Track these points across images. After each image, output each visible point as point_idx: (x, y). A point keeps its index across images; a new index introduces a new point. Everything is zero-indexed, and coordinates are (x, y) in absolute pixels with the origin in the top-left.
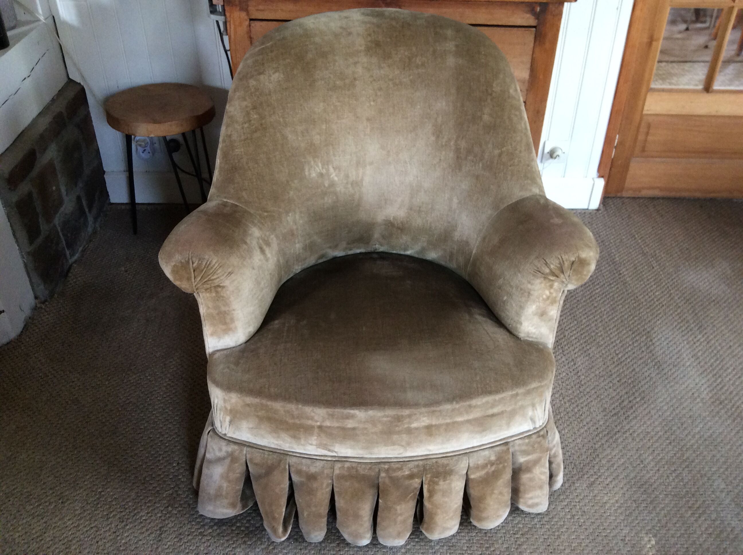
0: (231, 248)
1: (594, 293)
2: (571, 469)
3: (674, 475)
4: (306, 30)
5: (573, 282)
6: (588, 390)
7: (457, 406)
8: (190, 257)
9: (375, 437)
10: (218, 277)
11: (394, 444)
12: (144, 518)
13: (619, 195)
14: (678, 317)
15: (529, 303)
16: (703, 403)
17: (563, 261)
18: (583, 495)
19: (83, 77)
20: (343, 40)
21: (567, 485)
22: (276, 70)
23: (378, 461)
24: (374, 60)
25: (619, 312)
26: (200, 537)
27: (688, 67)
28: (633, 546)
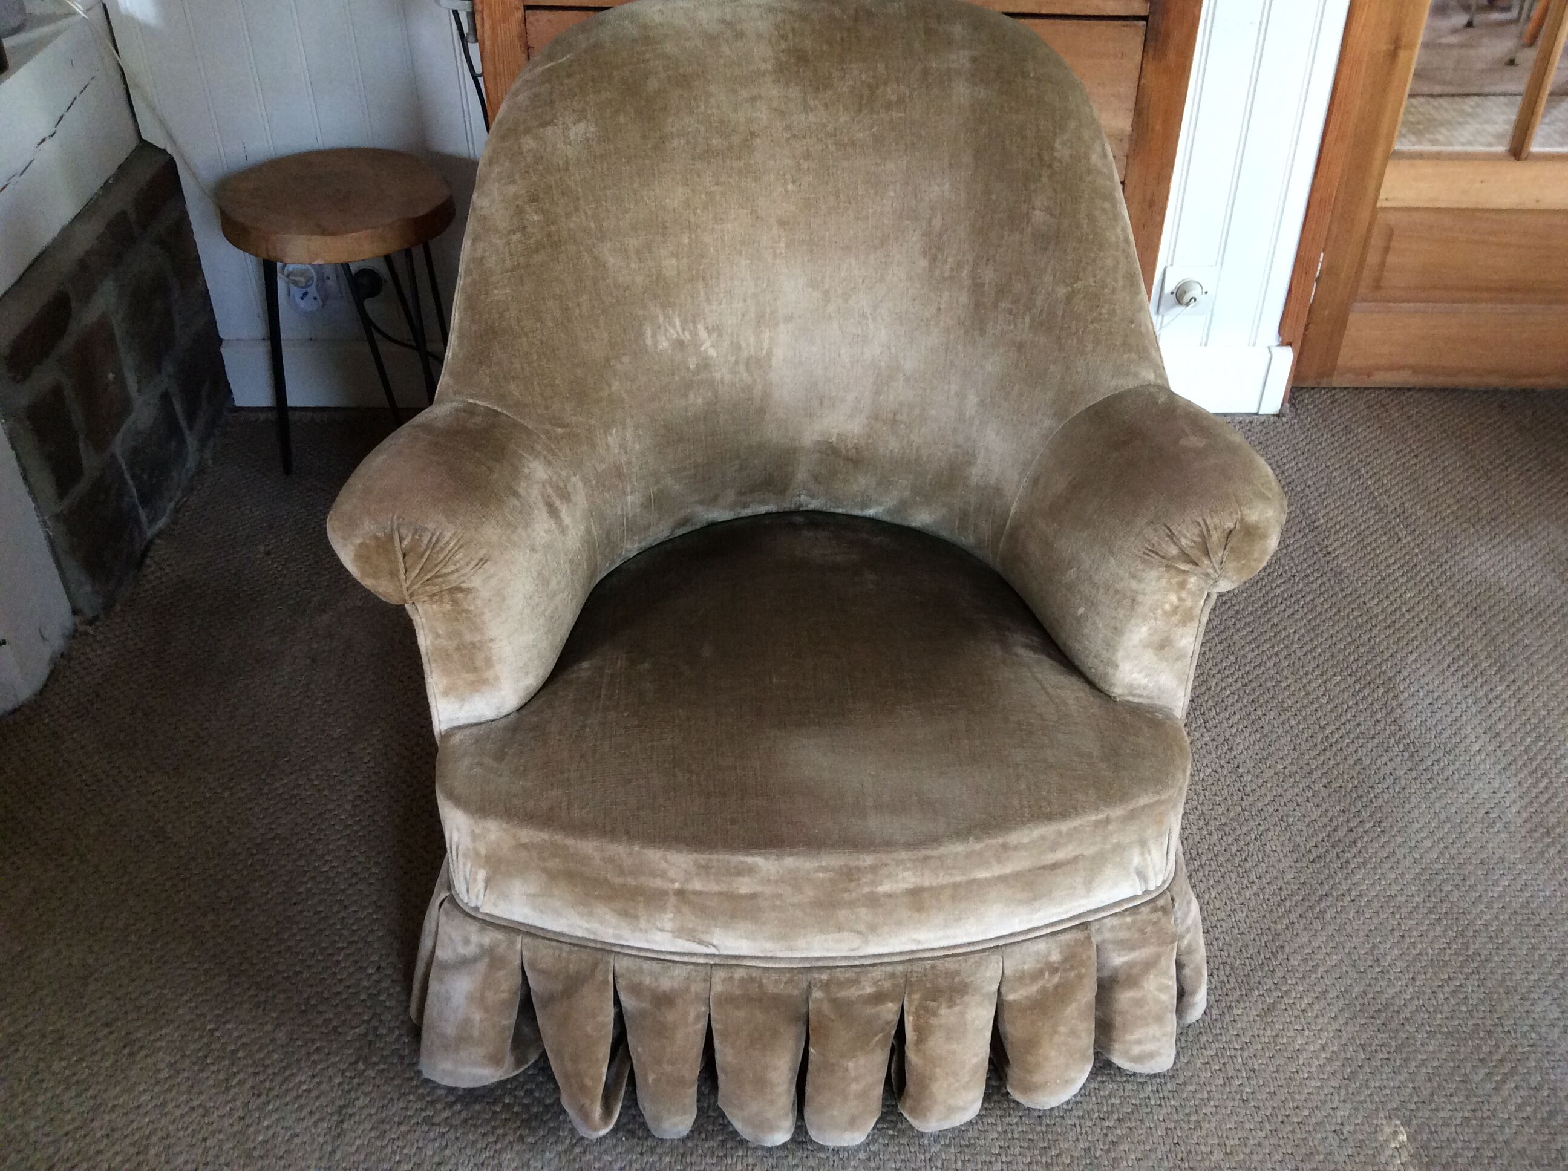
0: (484, 505)
1: (1272, 595)
2: (1223, 978)
3: (1447, 989)
4: (645, 27)
5: (1230, 574)
6: (1260, 805)
7: (978, 847)
8: (395, 527)
9: (799, 913)
10: (457, 570)
11: (840, 929)
12: (305, 1087)
13: (1324, 382)
14: (1453, 646)
15: (1133, 622)
16: (1510, 833)
17: (1208, 531)
18: (1249, 1034)
19: (170, 137)
20: (725, 49)
21: (1215, 1012)
22: (581, 116)
23: (808, 965)
24: (794, 92)
25: (1326, 635)
26: (425, 1128)
27: (1471, 107)
28: (1360, 1145)
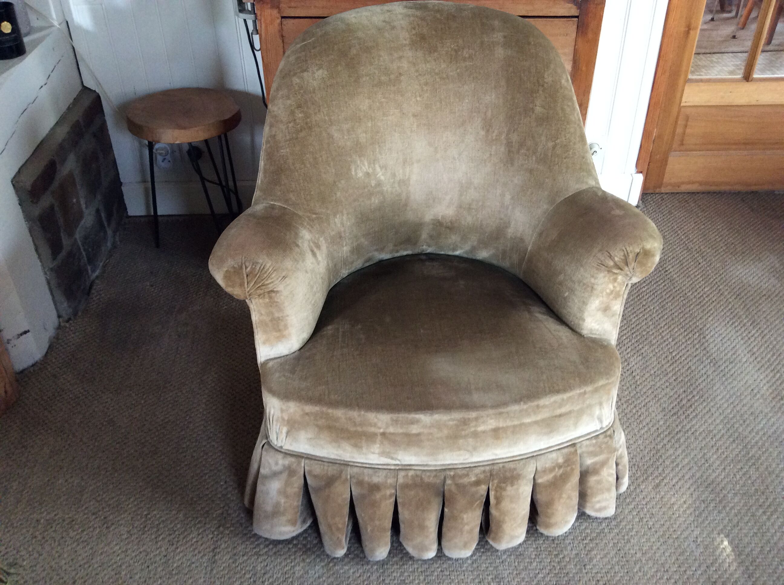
0: (285, 251)
1: (641, 291)
2: (635, 471)
3: (740, 473)
4: (348, 25)
5: (637, 274)
6: (644, 390)
7: (525, 407)
8: (243, 262)
9: (440, 442)
10: (272, 282)
11: (459, 449)
12: (195, 540)
13: (658, 190)
14: (730, 313)
15: (592, 298)
16: (764, 399)
17: (628, 253)
18: (649, 497)
19: (98, 83)
20: (386, 35)
21: (632, 488)
22: (320, 67)
23: (444, 468)
24: (420, 54)
25: (668, 310)
26: (256, 557)
27: (716, 59)
28: (706, 547)
